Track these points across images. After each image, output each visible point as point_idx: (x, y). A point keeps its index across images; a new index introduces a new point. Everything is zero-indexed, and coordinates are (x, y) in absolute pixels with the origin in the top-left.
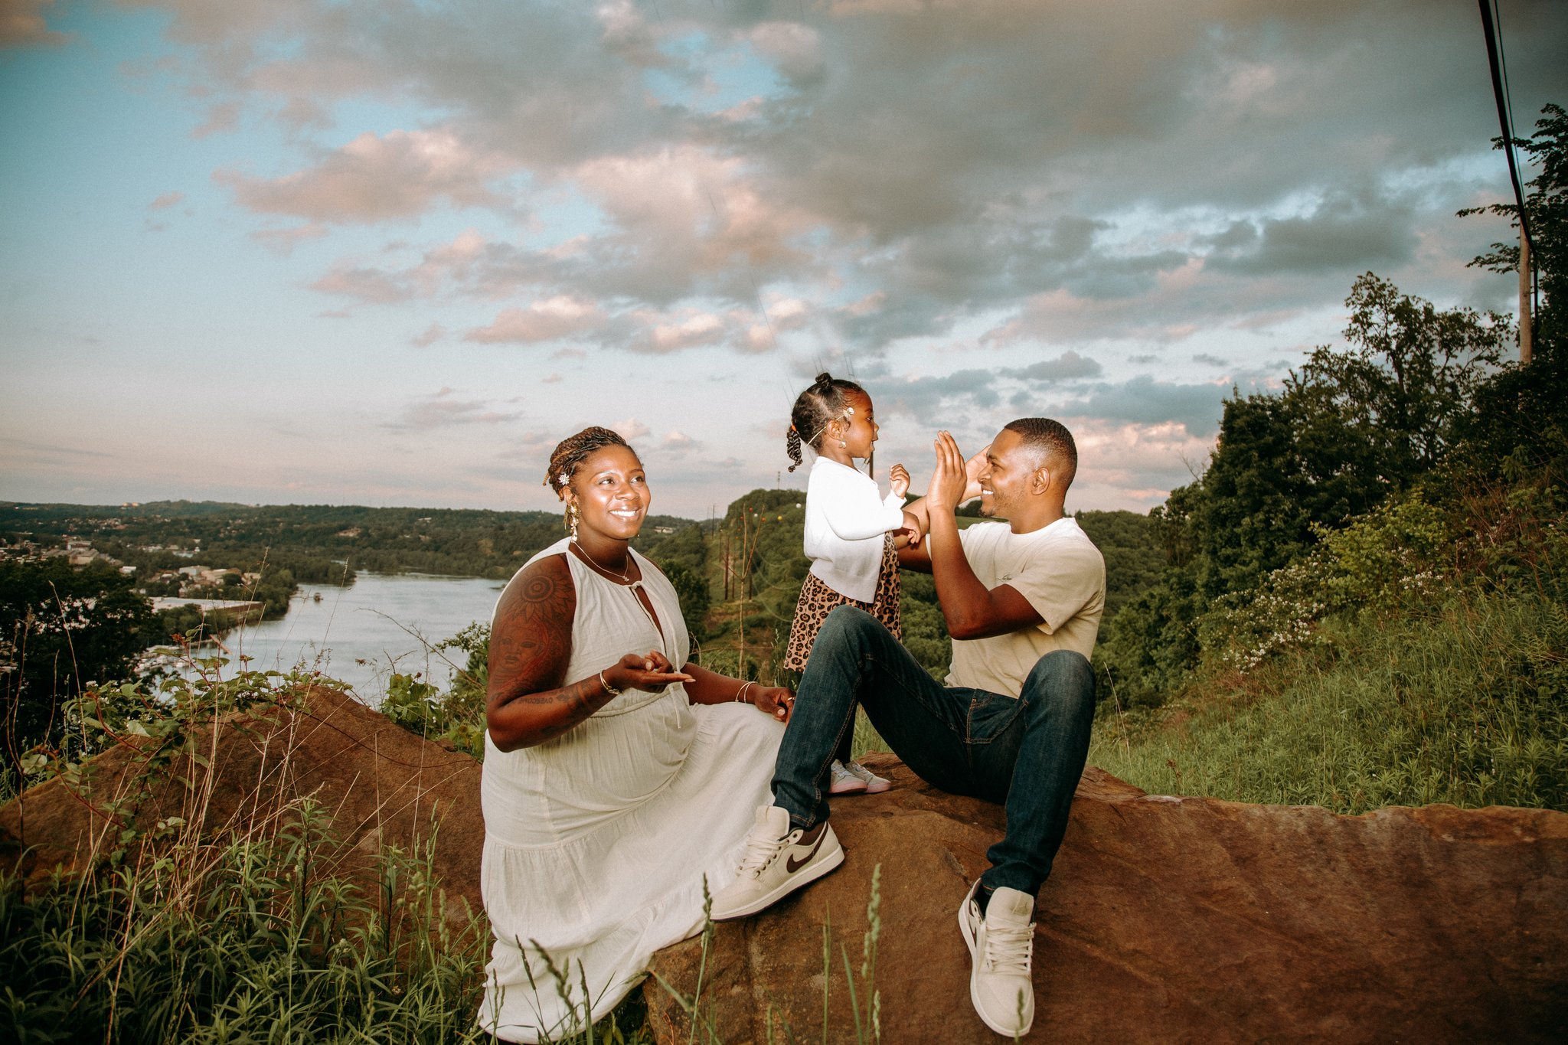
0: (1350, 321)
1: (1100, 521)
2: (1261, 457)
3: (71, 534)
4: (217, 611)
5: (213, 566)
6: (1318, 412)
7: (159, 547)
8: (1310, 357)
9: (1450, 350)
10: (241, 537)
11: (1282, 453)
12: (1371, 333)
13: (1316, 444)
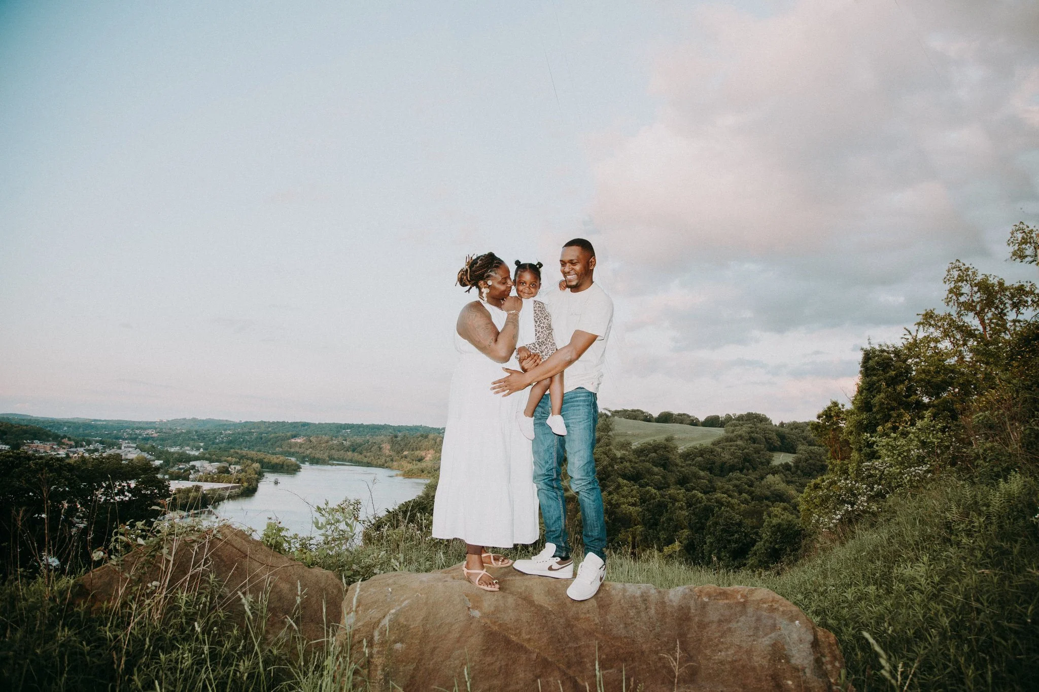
0: (947, 292)
1: (796, 428)
2: (888, 385)
3: (124, 439)
4: (214, 490)
5: (211, 461)
6: (929, 353)
7: (178, 448)
8: (921, 317)
9: (1018, 309)
10: (230, 442)
11: (902, 382)
12: (962, 299)
13: (926, 375)
